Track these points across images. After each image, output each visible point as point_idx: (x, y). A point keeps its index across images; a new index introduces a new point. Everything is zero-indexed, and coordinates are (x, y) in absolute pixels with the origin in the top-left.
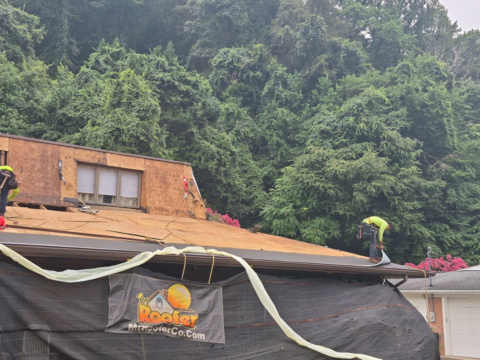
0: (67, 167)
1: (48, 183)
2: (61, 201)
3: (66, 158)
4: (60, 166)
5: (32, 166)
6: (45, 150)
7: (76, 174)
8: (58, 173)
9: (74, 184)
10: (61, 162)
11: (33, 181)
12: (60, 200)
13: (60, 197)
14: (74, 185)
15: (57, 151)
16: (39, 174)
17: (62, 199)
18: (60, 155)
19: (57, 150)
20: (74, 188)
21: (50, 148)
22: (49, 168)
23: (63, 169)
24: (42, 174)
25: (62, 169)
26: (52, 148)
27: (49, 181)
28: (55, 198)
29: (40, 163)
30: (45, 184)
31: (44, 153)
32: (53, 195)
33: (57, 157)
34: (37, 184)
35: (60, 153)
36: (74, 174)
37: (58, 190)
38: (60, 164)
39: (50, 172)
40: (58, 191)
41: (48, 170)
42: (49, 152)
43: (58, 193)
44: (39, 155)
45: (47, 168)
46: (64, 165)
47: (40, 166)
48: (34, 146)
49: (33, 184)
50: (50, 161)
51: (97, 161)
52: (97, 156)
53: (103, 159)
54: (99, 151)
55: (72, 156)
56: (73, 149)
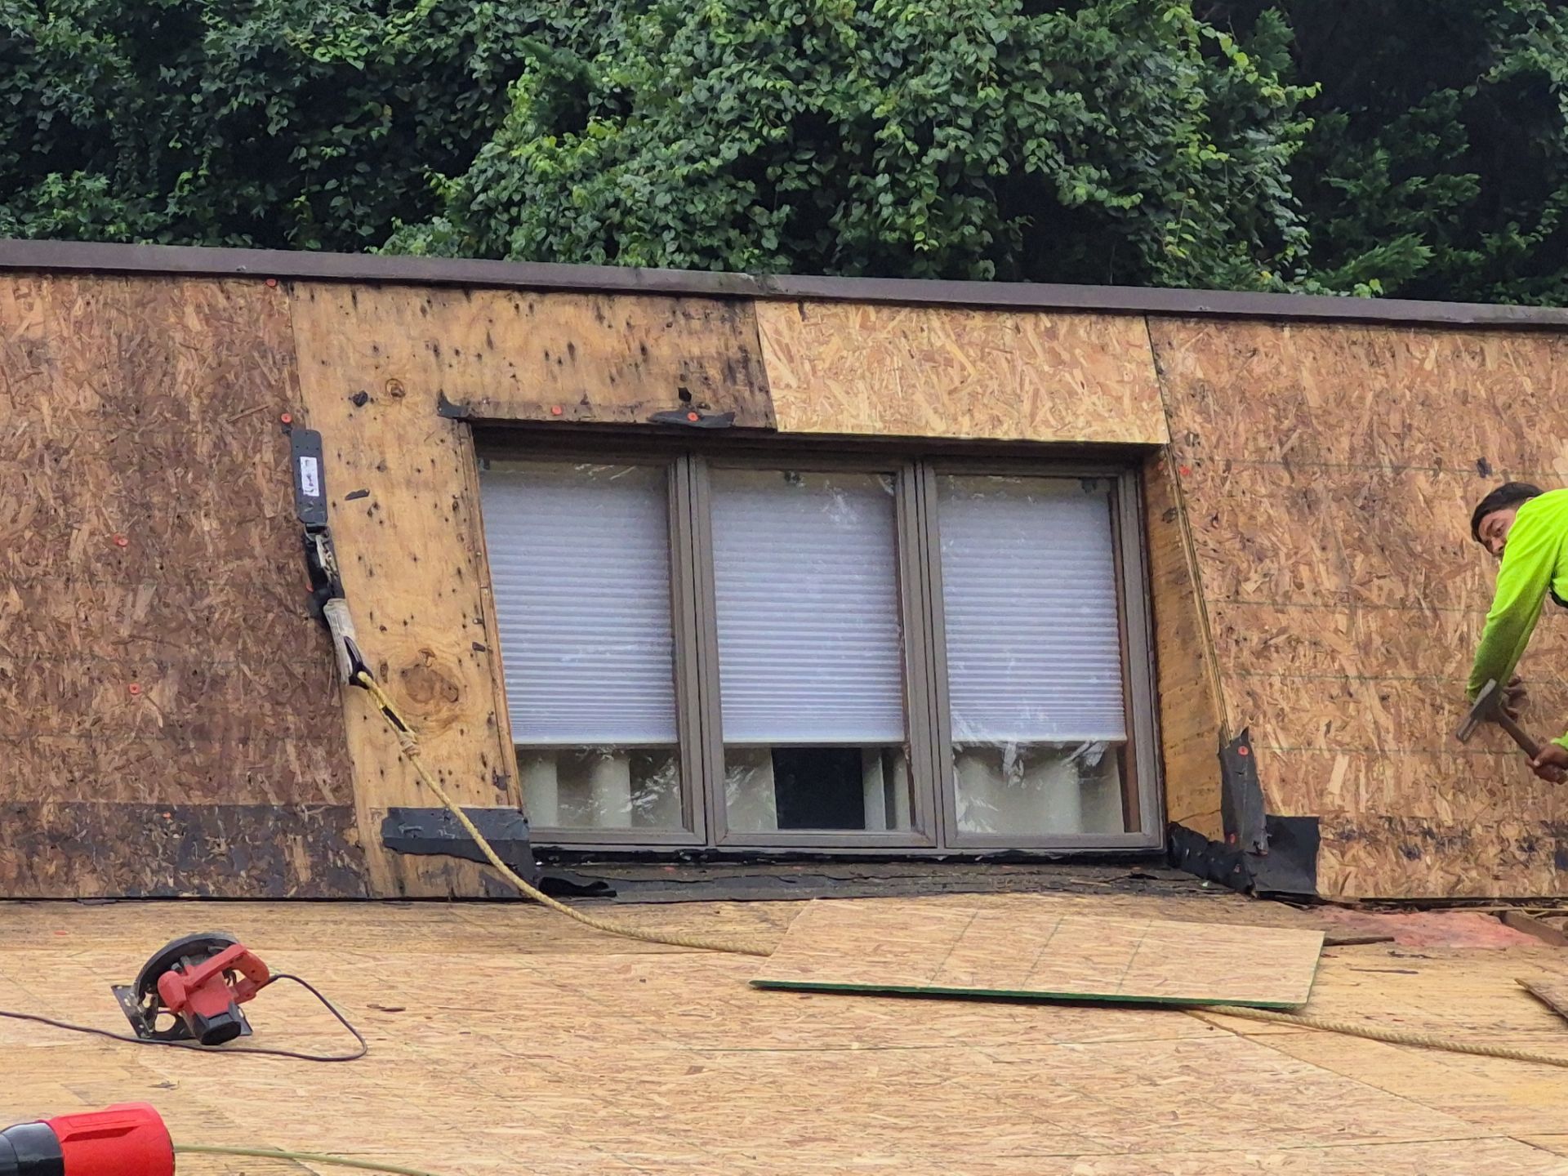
0: (378, 494)
1: (218, 683)
2: (358, 851)
3: (360, 400)
4: (310, 488)
5: (42, 518)
6: (145, 345)
7: (477, 557)
8: (298, 565)
9: (469, 664)
10: (313, 445)
11: (72, 673)
12: (352, 836)
13: (344, 814)
14: (470, 673)
15: (259, 345)
16: (113, 597)
17: (368, 830)
18: (295, 380)
19: (267, 335)
20: (477, 703)
21: (194, 322)
22: (207, 525)
23: (345, 517)
24: (145, 595)
25: (333, 522)
26: (210, 316)
27: (224, 656)
28: (302, 828)
29: (114, 484)
30: (186, 694)
31: (137, 382)
32: (282, 789)
33: (270, 400)
34: (108, 700)
35: (292, 356)
36: (460, 557)
37: (317, 739)
38: (308, 466)
39: (225, 569)
40: (319, 753)
41: (200, 546)
42: (183, 365)
43: (323, 775)
44: (88, 399)
45: (183, 526)
46: (341, 477)
47: (111, 512)
48: (36, 316)
49: (72, 701)
50: (203, 448)
51: (664, 401)
52: (664, 350)
53: (729, 371)
54: (677, 295)
55: (411, 378)
56: (416, 299)
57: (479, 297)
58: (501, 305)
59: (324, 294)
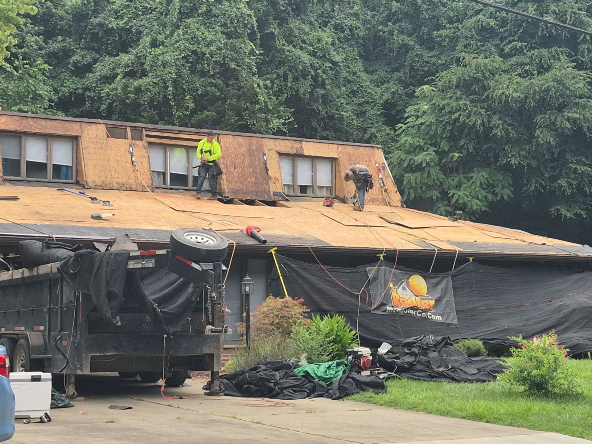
0: (271, 160)
1: (258, 178)
2: (271, 195)
3: (269, 150)
4: (265, 159)
5: (243, 161)
6: (250, 144)
7: (280, 167)
8: (264, 167)
10: (265, 154)
11: (246, 177)
13: (270, 192)
14: (279, 178)
15: (260, 144)
16: (249, 169)
17: (271, 193)
18: (263, 148)
20: (280, 181)
21: (254, 141)
22: (257, 162)
23: (268, 162)
24: (252, 169)
26: (256, 141)
27: (259, 176)
28: (266, 193)
29: (249, 158)
30: (256, 179)
31: (250, 147)
32: (264, 189)
33: (261, 150)
34: (249, 179)
35: (263, 145)
36: (278, 167)
37: (267, 184)
38: (265, 157)
39: (258, 167)
40: (267, 186)
41: (256, 164)
42: (254, 146)
43: (268, 188)
44: (246, 149)
45: (255, 162)
46: (268, 158)
48: (241, 140)
49: (246, 179)
50: (256, 155)
51: (295, 152)
52: (295, 146)
53: (300, 148)
54: (296, 140)
55: (273, 148)
56: (273, 140)
57: (279, 140)
58: (281, 141)
59: (266, 139)
